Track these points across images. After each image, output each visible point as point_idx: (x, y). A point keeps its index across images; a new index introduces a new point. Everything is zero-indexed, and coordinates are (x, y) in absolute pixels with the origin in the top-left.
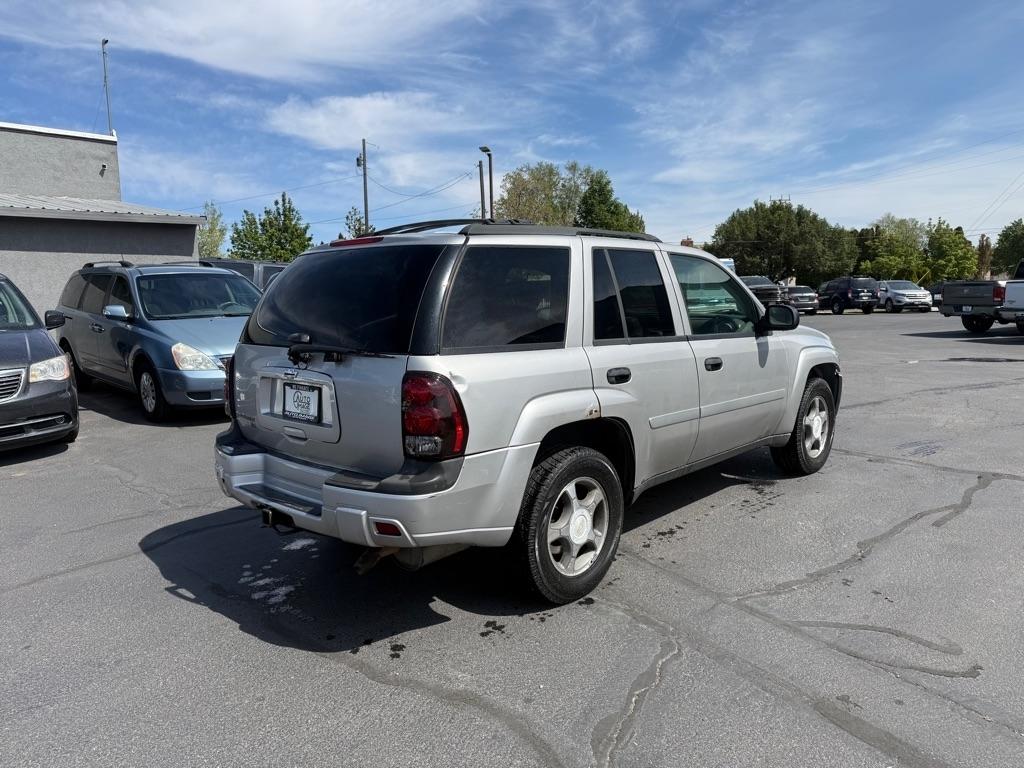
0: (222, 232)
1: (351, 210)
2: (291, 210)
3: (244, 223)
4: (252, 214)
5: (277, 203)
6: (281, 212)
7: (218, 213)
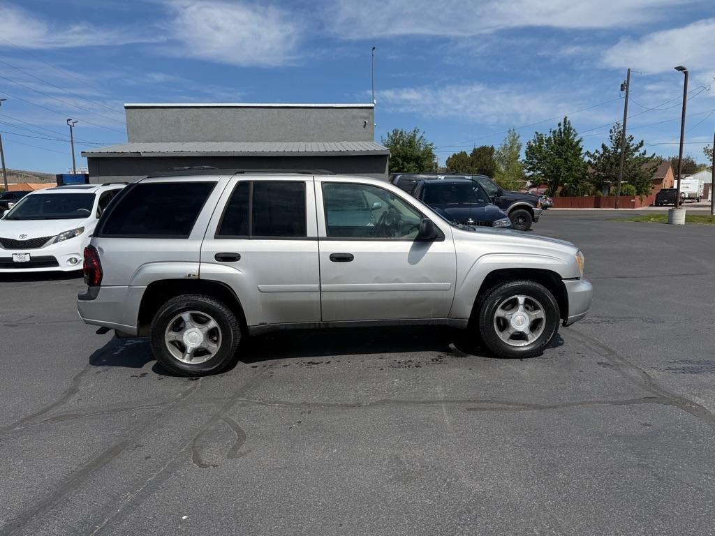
0: (519, 148)
1: (615, 124)
2: (570, 129)
3: (535, 141)
4: (541, 135)
5: (560, 125)
6: (562, 130)
7: (517, 135)
